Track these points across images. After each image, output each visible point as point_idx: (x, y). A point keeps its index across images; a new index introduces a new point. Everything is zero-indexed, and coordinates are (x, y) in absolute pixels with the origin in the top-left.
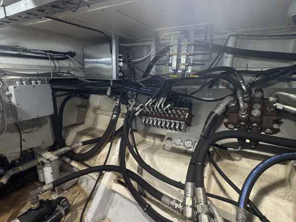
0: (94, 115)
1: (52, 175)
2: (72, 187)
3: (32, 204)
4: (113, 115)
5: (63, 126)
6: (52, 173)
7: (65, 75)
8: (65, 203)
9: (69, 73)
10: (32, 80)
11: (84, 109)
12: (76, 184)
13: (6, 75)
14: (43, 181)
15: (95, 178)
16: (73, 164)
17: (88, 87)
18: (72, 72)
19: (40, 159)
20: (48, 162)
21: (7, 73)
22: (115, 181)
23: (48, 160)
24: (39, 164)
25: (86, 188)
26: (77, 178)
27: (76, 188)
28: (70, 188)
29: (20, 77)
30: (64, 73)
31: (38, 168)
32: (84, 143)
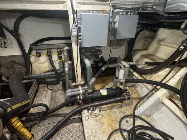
0: (157, 45)
1: (123, 75)
2: (131, 86)
3: (113, 85)
4: (180, 46)
5: (133, 49)
6: (124, 74)
7: (149, 9)
8: (128, 94)
9: (152, 8)
10: (128, 12)
11: (150, 40)
12: (134, 86)
13: (116, 8)
14: (117, 76)
15: (149, 88)
16: (135, 74)
17: (162, 20)
18: (154, 7)
19: (120, 64)
20: (124, 67)
21: (117, 7)
22: (167, 97)
23: (124, 66)
24: (118, 67)
25: (140, 91)
26: (135, 83)
27: (133, 88)
28: (130, 87)
29: (122, 10)
30: (148, 8)
31: (117, 69)
32: (146, 63)
